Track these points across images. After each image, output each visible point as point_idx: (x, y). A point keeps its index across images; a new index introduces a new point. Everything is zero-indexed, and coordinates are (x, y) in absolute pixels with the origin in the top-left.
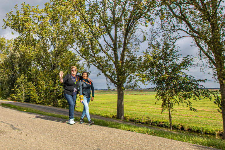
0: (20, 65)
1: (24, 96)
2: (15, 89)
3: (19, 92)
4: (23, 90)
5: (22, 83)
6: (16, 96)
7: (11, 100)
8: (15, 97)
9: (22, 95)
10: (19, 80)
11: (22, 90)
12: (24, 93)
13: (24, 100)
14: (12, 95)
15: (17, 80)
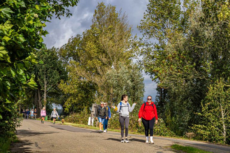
0: (214, 57)
1: (224, 129)
2: (202, 113)
3: (213, 121)
4: (223, 116)
5: (219, 98)
6: (205, 129)
7: (194, 138)
8: (202, 132)
9: (220, 127)
10: (212, 92)
11: (221, 117)
12: (225, 123)
13: (225, 140)
14: (196, 127)
15: (207, 91)
